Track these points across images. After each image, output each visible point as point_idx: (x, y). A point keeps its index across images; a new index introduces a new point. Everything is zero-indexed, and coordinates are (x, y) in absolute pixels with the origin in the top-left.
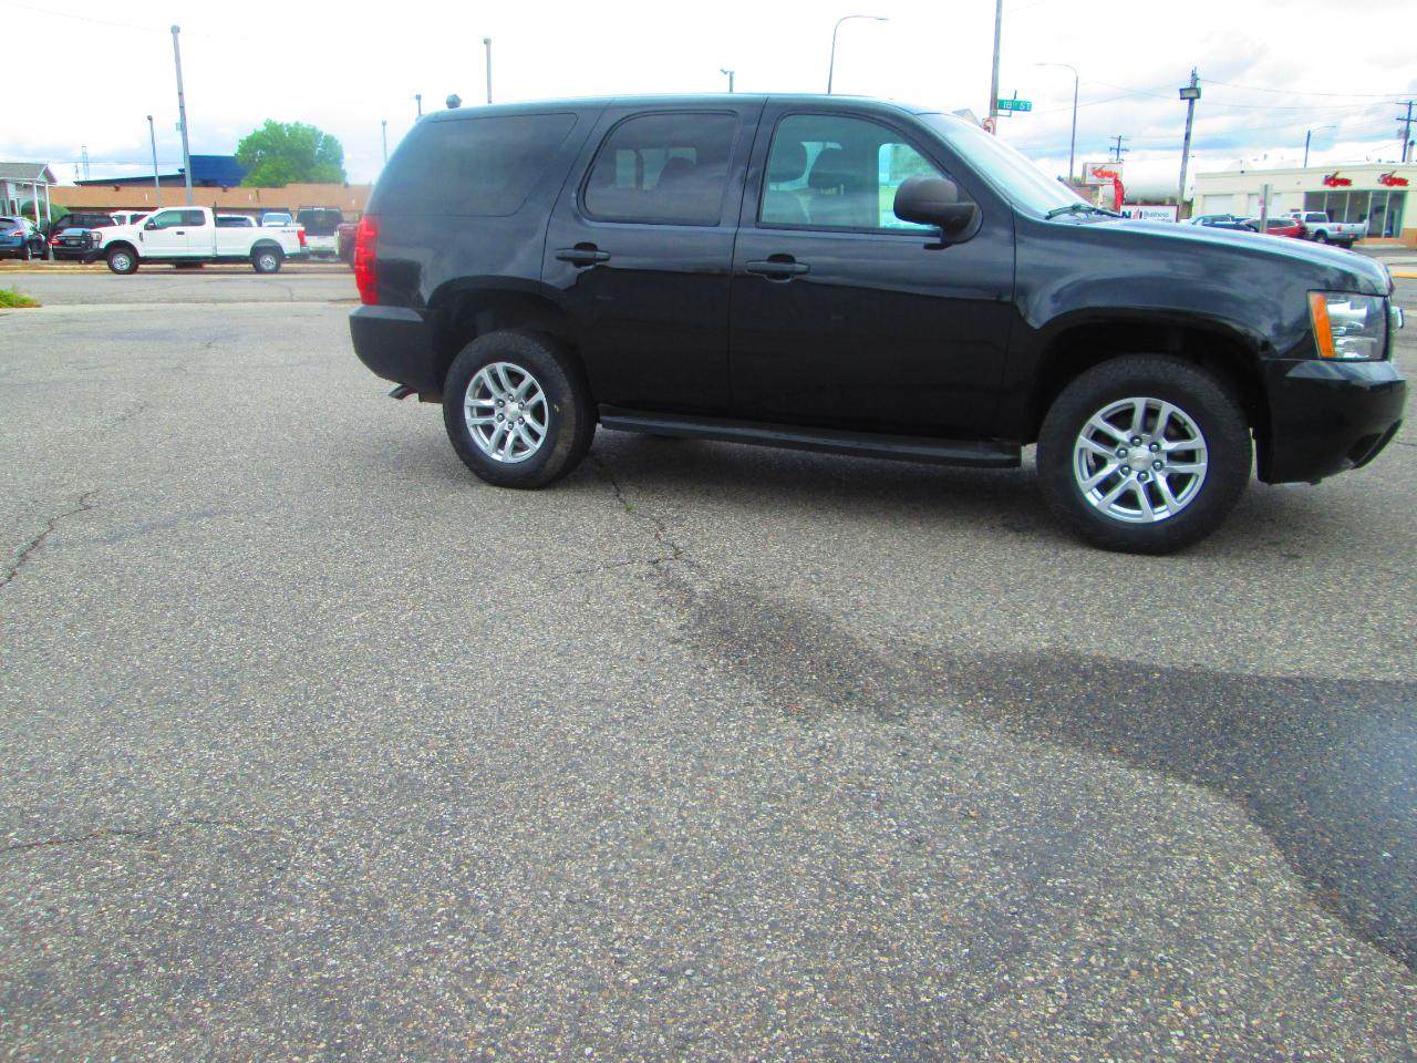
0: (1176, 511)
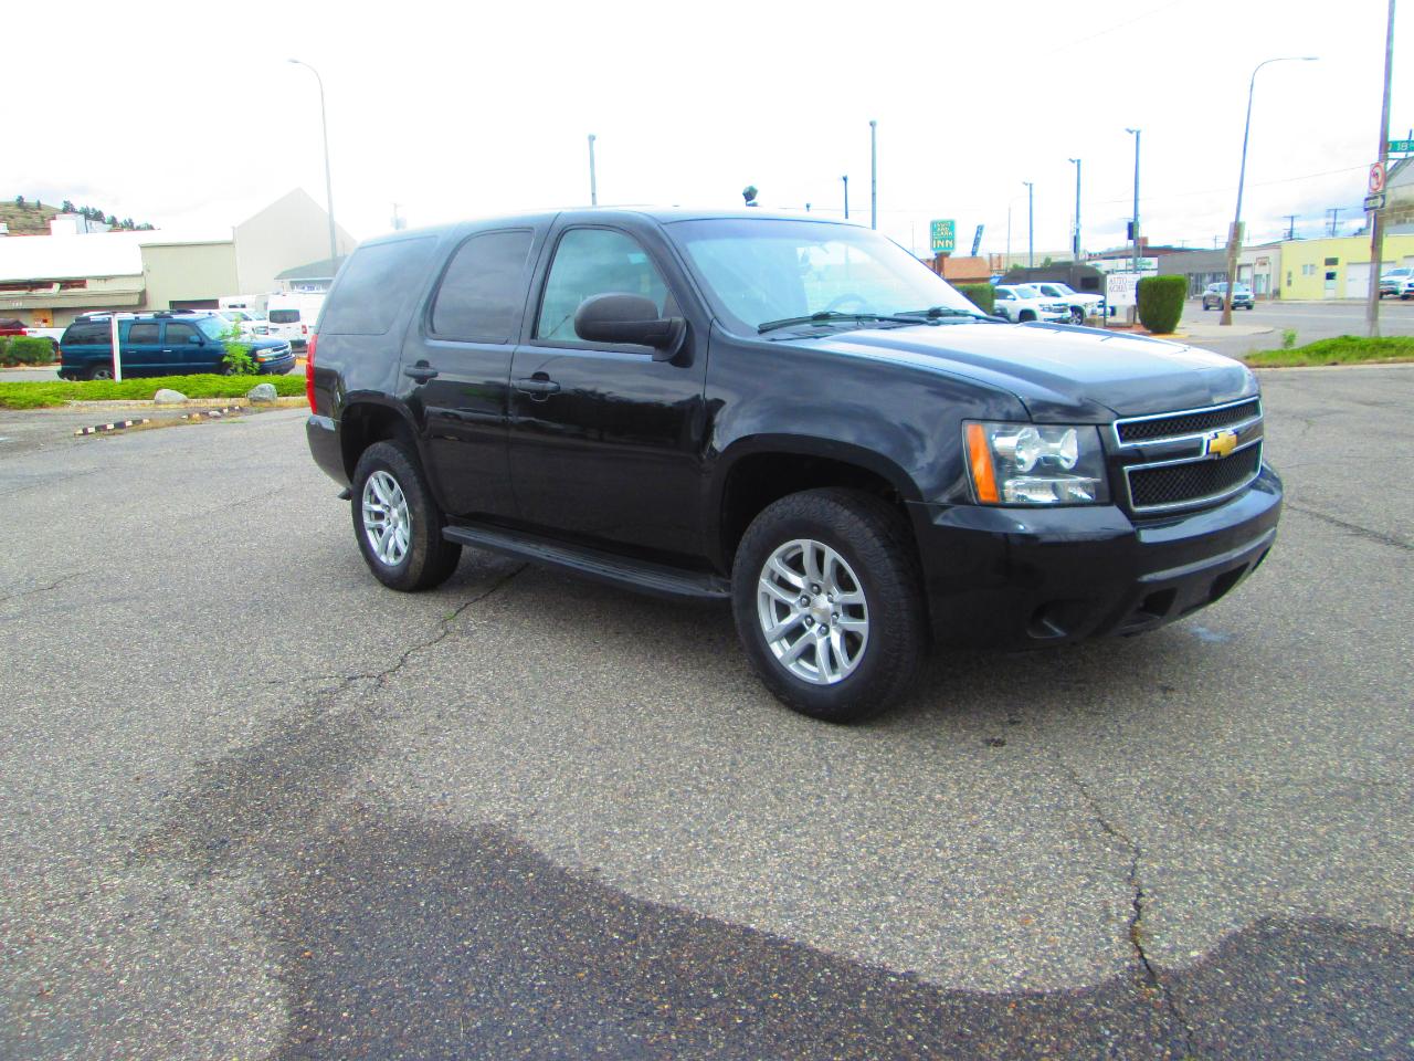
0: (848, 673)
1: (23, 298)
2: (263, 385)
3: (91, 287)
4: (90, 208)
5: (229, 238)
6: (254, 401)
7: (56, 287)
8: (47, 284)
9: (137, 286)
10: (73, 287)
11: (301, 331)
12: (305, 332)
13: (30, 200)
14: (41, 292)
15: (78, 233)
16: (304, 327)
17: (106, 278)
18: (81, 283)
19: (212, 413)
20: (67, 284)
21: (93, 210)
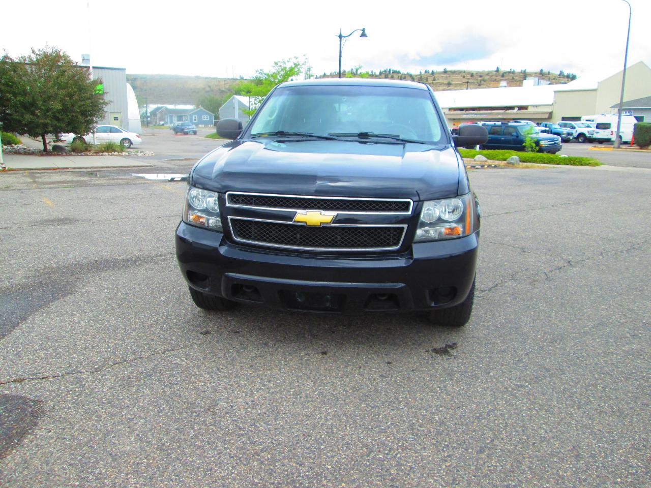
1: (502, 114)
2: (513, 157)
3: (530, 110)
4: (571, 74)
5: (595, 87)
6: (509, 163)
7: (516, 109)
8: (512, 108)
9: (549, 110)
10: (523, 109)
11: (610, 133)
12: (612, 135)
13: (545, 71)
14: (510, 111)
15: (534, 85)
16: (612, 132)
17: (536, 106)
18: (525, 108)
19: (477, 167)
20: (520, 108)
21: (572, 74)
